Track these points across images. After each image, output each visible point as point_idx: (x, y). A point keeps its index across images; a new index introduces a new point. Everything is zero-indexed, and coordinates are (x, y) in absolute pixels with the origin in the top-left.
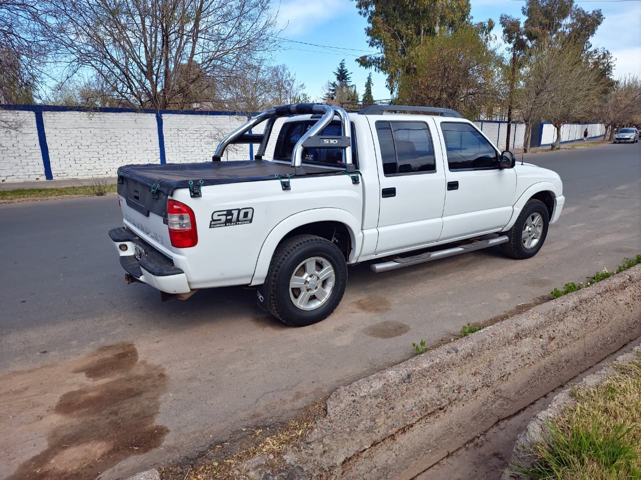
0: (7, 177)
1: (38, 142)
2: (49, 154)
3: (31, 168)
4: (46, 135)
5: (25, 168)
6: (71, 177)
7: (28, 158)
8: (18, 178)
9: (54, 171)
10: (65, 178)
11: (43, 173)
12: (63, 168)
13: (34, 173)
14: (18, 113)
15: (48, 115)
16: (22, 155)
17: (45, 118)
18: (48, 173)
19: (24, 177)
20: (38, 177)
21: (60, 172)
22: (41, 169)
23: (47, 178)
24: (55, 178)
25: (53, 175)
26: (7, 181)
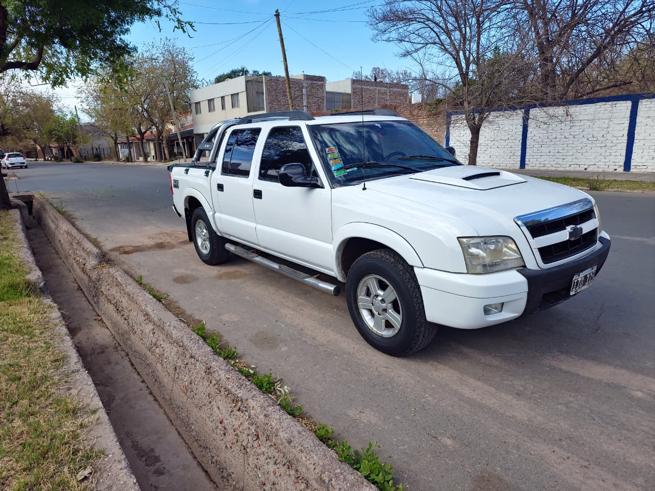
0: (589, 165)
1: (626, 132)
2: (634, 145)
3: (612, 158)
4: (637, 125)
5: (607, 158)
6: (650, 171)
7: (612, 148)
8: (598, 167)
9: (633, 163)
10: (644, 170)
11: (622, 164)
12: (644, 160)
13: (613, 164)
14: (616, 104)
15: (644, 103)
16: (608, 145)
17: (641, 106)
18: (627, 165)
19: (603, 166)
20: (616, 167)
21: (640, 164)
22: (622, 160)
23: (624, 170)
24: (633, 170)
25: (632, 167)
26: (588, 170)
